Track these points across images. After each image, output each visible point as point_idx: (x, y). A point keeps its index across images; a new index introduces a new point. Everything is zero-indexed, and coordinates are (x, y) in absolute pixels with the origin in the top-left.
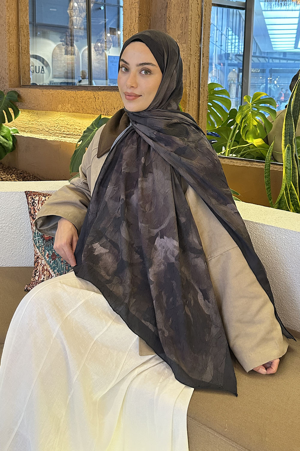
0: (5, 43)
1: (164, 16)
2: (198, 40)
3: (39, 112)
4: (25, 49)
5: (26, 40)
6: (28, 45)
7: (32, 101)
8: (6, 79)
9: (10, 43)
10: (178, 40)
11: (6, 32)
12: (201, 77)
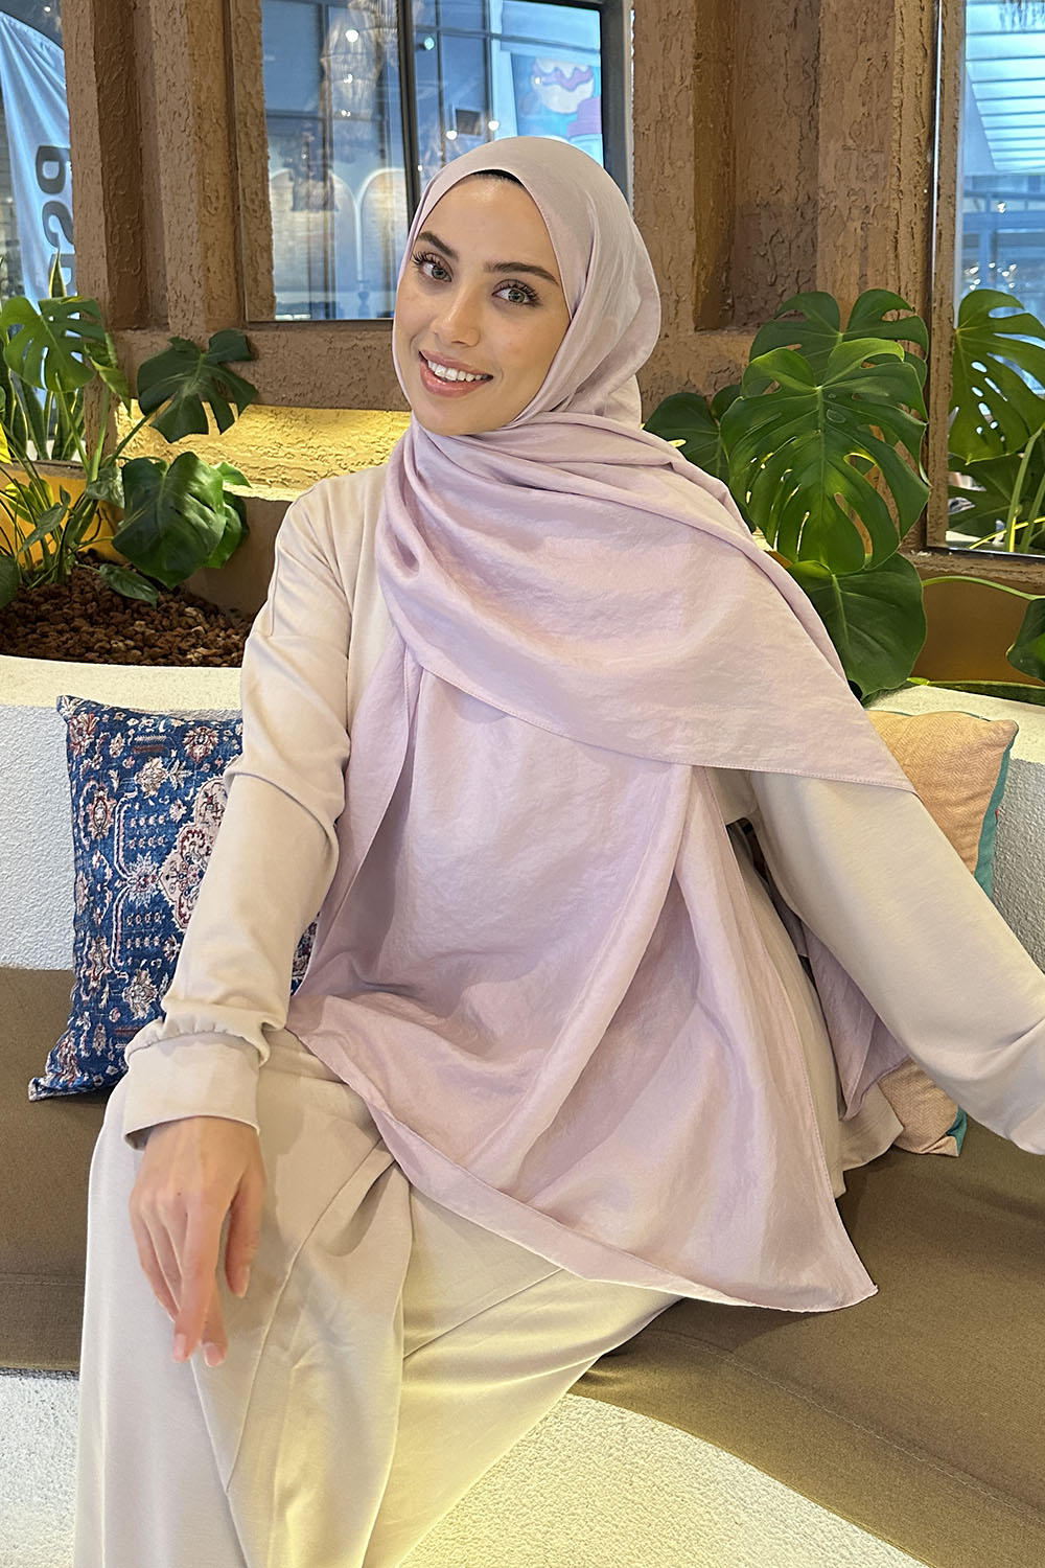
0: (188, 178)
1: (783, 61)
2: (921, 138)
3: (311, 412)
4: (254, 196)
5: (258, 164)
6: (263, 181)
7: (294, 377)
8: (194, 302)
9: (205, 178)
10: (850, 142)
11: (190, 139)
12: (933, 271)
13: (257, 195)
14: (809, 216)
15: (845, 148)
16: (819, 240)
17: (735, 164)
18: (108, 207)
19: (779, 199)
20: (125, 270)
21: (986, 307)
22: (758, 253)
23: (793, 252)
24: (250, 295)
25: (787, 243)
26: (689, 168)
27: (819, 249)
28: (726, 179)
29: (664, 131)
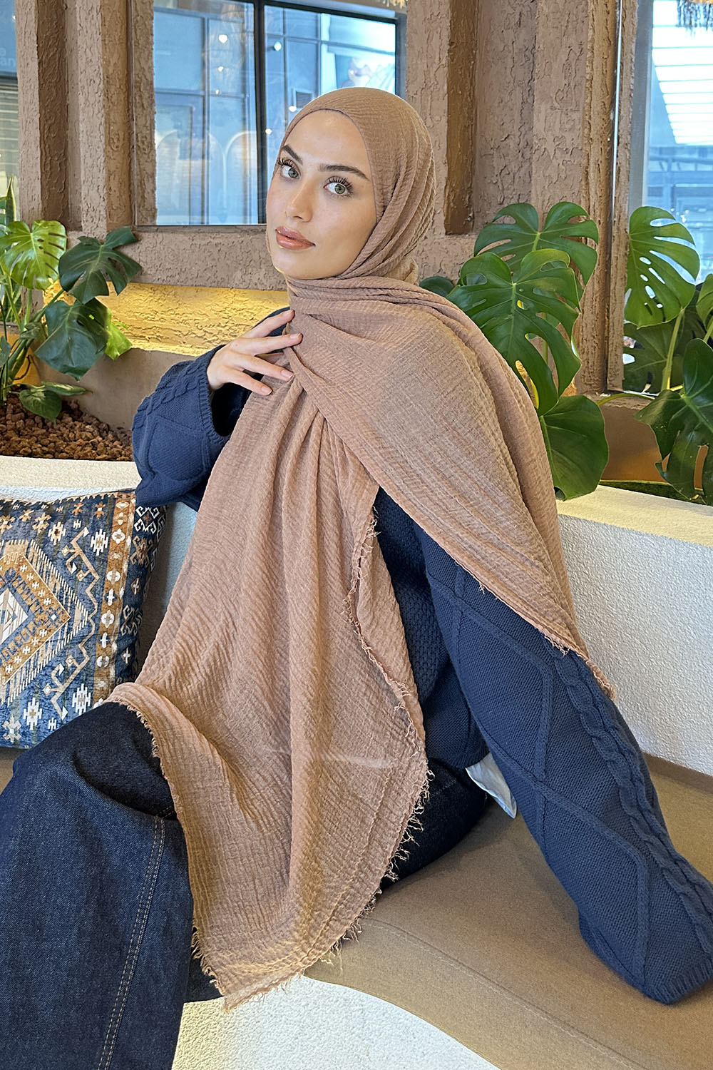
0: (98, 126)
1: (511, 48)
2: (606, 102)
3: (179, 291)
4: (144, 139)
5: (148, 117)
6: (151, 129)
7: (167, 263)
8: (100, 211)
9: (110, 125)
10: (556, 104)
11: (101, 99)
12: (614, 195)
13: (146, 138)
14: (527, 155)
15: (552, 108)
16: (534, 172)
17: (476, 119)
18: (43, 145)
19: (507, 145)
20: (54, 188)
21: (649, 219)
22: (492, 181)
23: (517, 180)
24: (139, 207)
25: (511, 174)
26: (444, 120)
27: (532, 178)
28: (470, 130)
29: (428, 96)
